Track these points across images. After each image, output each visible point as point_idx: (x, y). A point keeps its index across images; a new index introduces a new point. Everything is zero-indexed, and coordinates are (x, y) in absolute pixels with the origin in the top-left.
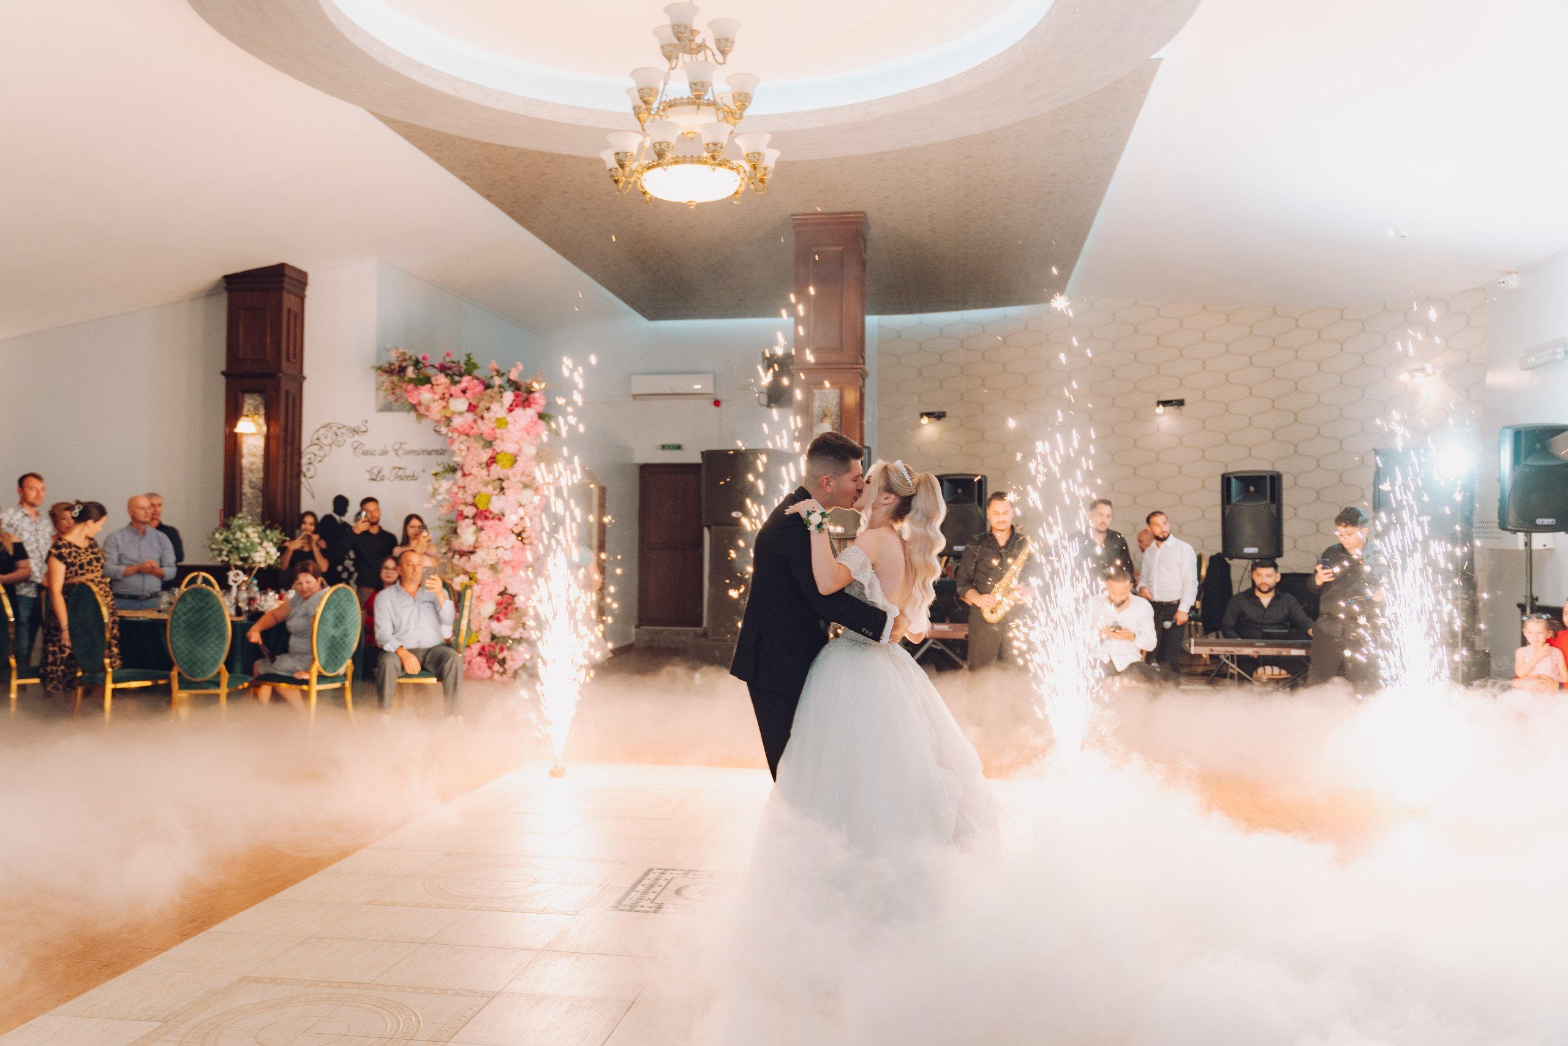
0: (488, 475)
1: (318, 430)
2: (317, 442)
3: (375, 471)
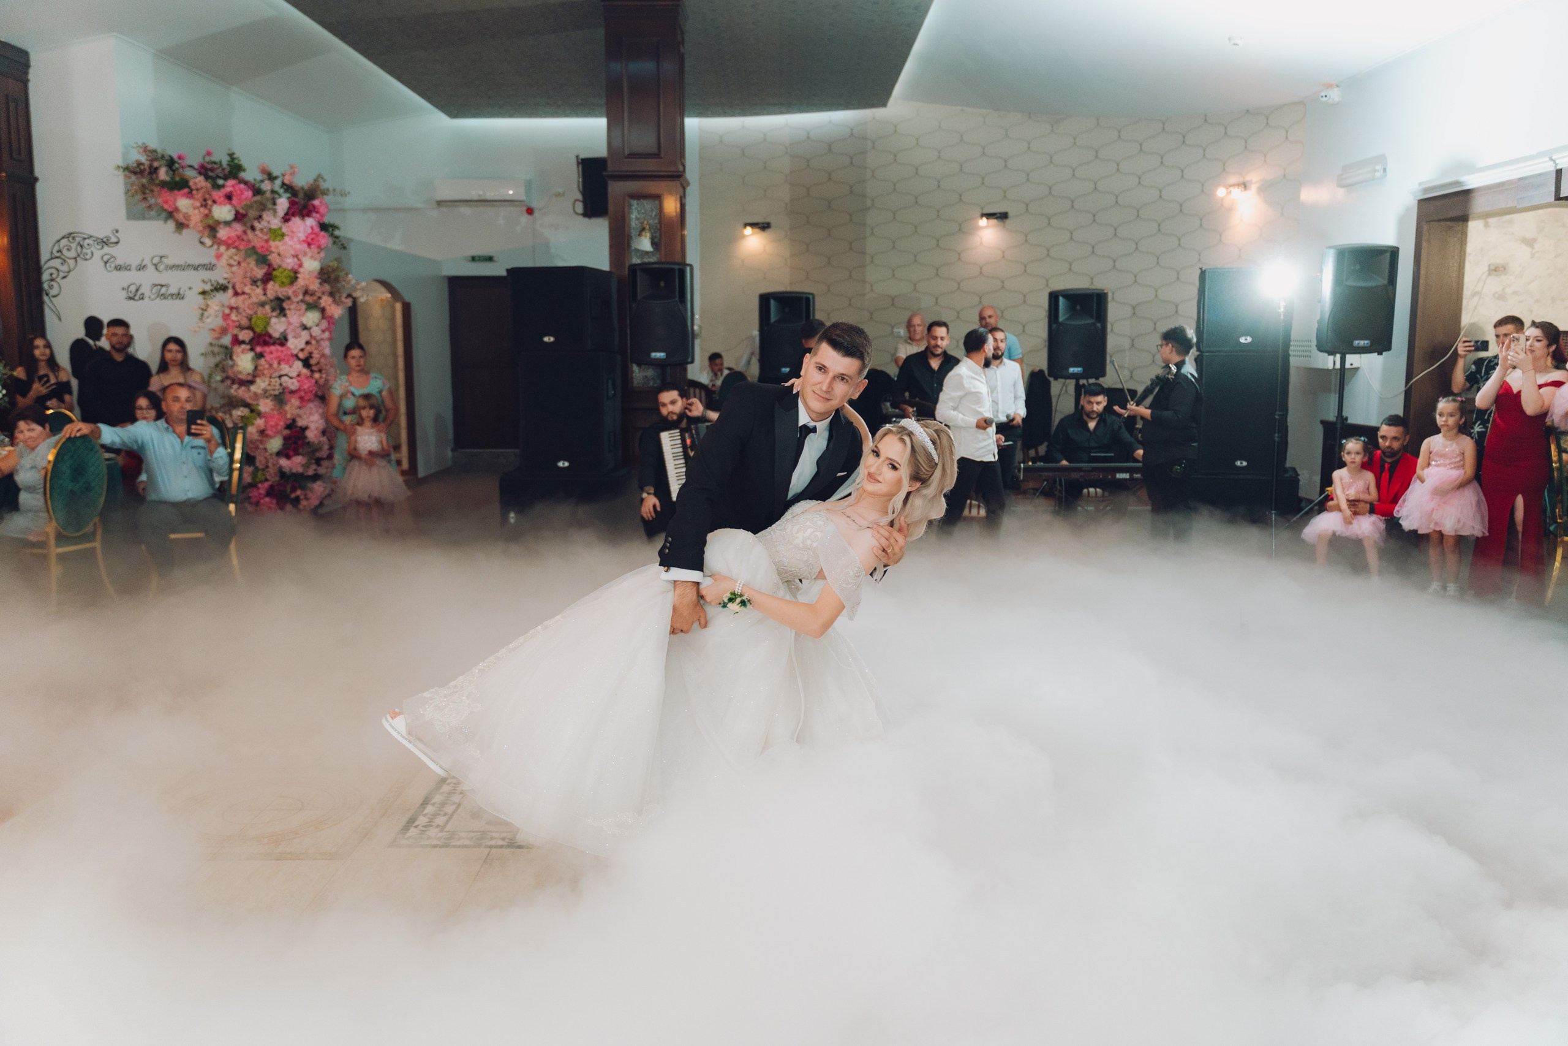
0: (265, 294)
1: (59, 241)
2: (59, 255)
3: (133, 288)
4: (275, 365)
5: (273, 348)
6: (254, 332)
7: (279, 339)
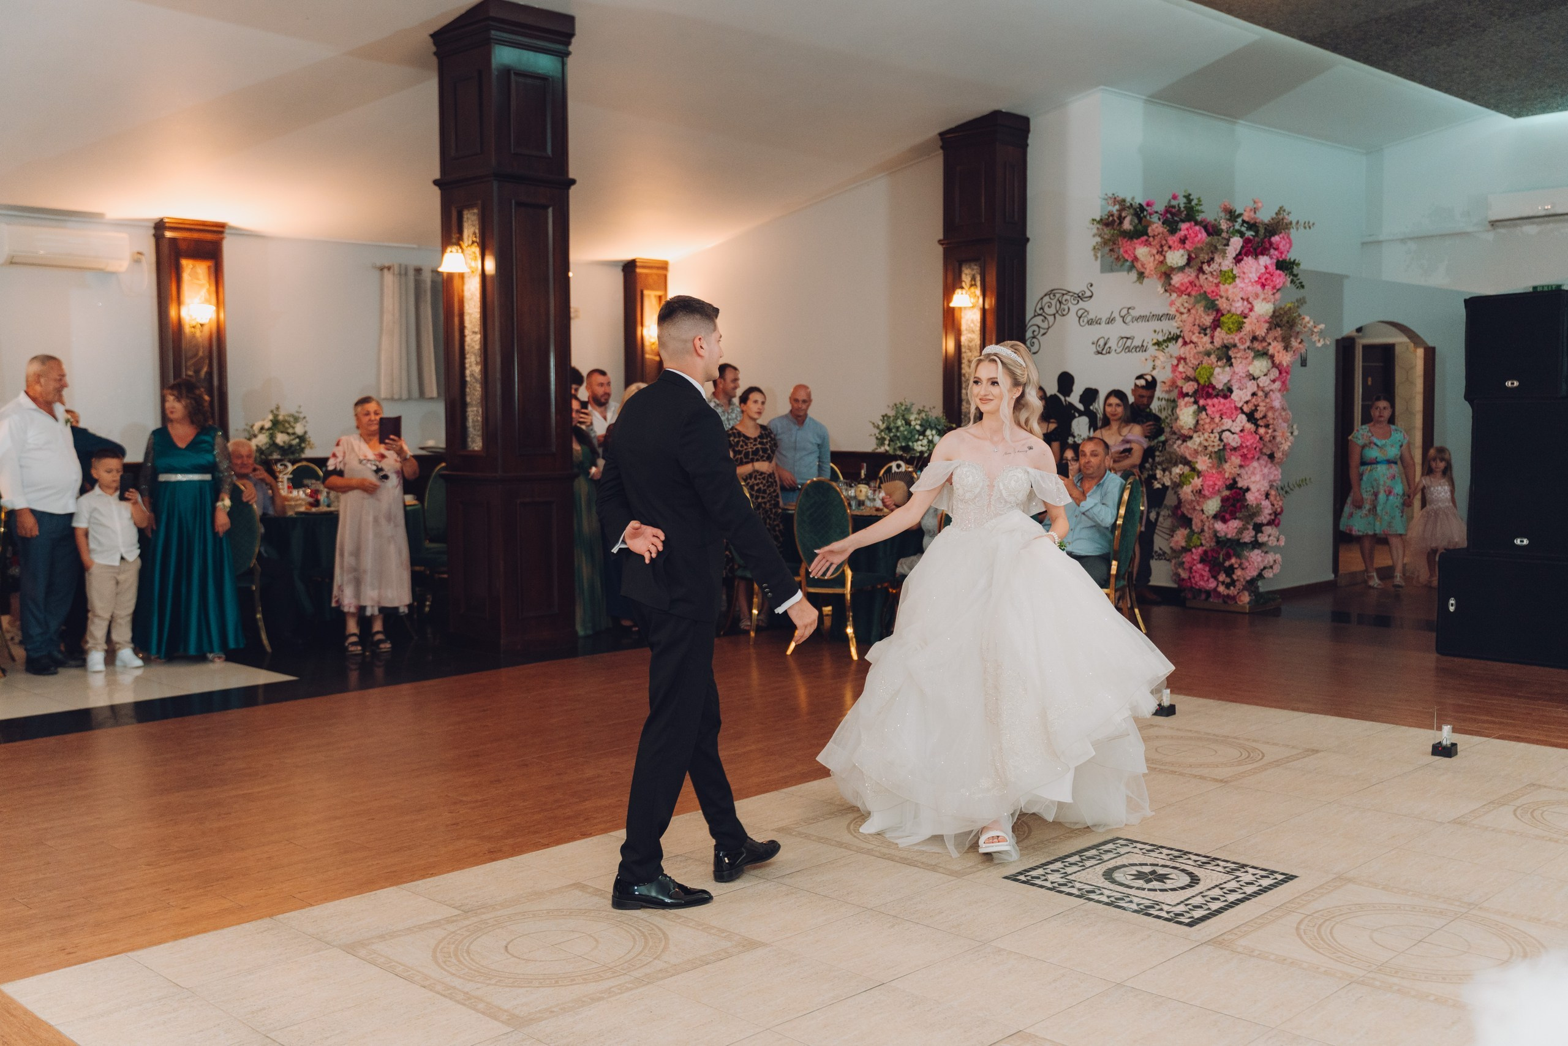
0: (1212, 342)
1: (1042, 298)
2: (1041, 313)
3: (1101, 342)
4: (1217, 420)
5: (1215, 400)
6: (1199, 384)
7: (1222, 390)
